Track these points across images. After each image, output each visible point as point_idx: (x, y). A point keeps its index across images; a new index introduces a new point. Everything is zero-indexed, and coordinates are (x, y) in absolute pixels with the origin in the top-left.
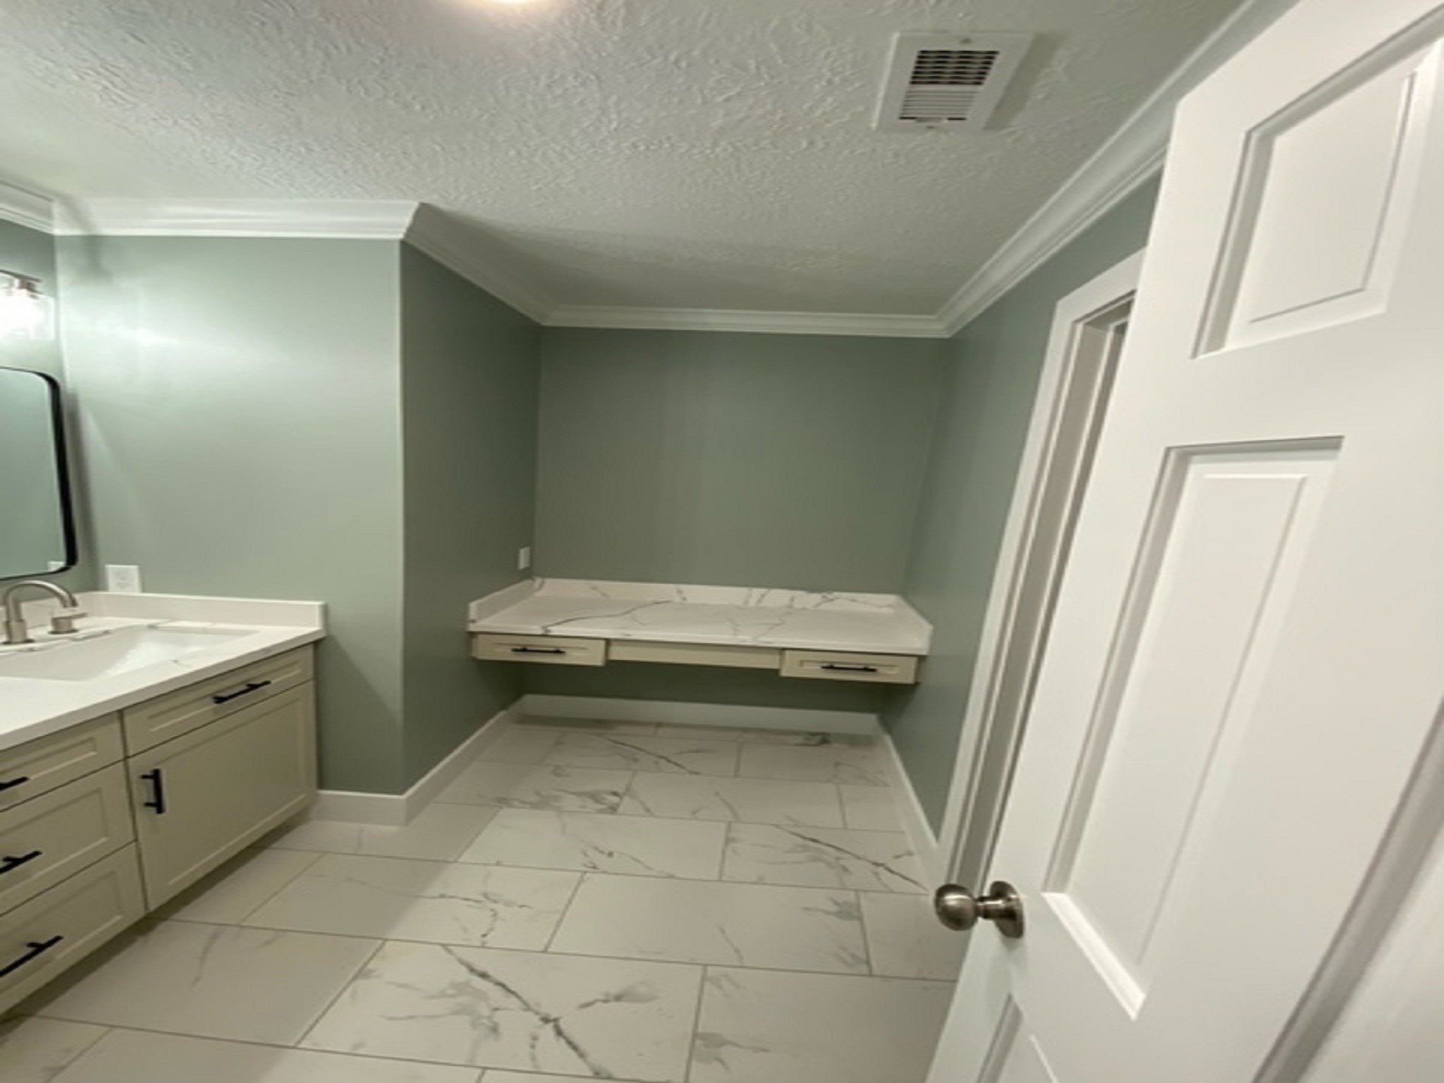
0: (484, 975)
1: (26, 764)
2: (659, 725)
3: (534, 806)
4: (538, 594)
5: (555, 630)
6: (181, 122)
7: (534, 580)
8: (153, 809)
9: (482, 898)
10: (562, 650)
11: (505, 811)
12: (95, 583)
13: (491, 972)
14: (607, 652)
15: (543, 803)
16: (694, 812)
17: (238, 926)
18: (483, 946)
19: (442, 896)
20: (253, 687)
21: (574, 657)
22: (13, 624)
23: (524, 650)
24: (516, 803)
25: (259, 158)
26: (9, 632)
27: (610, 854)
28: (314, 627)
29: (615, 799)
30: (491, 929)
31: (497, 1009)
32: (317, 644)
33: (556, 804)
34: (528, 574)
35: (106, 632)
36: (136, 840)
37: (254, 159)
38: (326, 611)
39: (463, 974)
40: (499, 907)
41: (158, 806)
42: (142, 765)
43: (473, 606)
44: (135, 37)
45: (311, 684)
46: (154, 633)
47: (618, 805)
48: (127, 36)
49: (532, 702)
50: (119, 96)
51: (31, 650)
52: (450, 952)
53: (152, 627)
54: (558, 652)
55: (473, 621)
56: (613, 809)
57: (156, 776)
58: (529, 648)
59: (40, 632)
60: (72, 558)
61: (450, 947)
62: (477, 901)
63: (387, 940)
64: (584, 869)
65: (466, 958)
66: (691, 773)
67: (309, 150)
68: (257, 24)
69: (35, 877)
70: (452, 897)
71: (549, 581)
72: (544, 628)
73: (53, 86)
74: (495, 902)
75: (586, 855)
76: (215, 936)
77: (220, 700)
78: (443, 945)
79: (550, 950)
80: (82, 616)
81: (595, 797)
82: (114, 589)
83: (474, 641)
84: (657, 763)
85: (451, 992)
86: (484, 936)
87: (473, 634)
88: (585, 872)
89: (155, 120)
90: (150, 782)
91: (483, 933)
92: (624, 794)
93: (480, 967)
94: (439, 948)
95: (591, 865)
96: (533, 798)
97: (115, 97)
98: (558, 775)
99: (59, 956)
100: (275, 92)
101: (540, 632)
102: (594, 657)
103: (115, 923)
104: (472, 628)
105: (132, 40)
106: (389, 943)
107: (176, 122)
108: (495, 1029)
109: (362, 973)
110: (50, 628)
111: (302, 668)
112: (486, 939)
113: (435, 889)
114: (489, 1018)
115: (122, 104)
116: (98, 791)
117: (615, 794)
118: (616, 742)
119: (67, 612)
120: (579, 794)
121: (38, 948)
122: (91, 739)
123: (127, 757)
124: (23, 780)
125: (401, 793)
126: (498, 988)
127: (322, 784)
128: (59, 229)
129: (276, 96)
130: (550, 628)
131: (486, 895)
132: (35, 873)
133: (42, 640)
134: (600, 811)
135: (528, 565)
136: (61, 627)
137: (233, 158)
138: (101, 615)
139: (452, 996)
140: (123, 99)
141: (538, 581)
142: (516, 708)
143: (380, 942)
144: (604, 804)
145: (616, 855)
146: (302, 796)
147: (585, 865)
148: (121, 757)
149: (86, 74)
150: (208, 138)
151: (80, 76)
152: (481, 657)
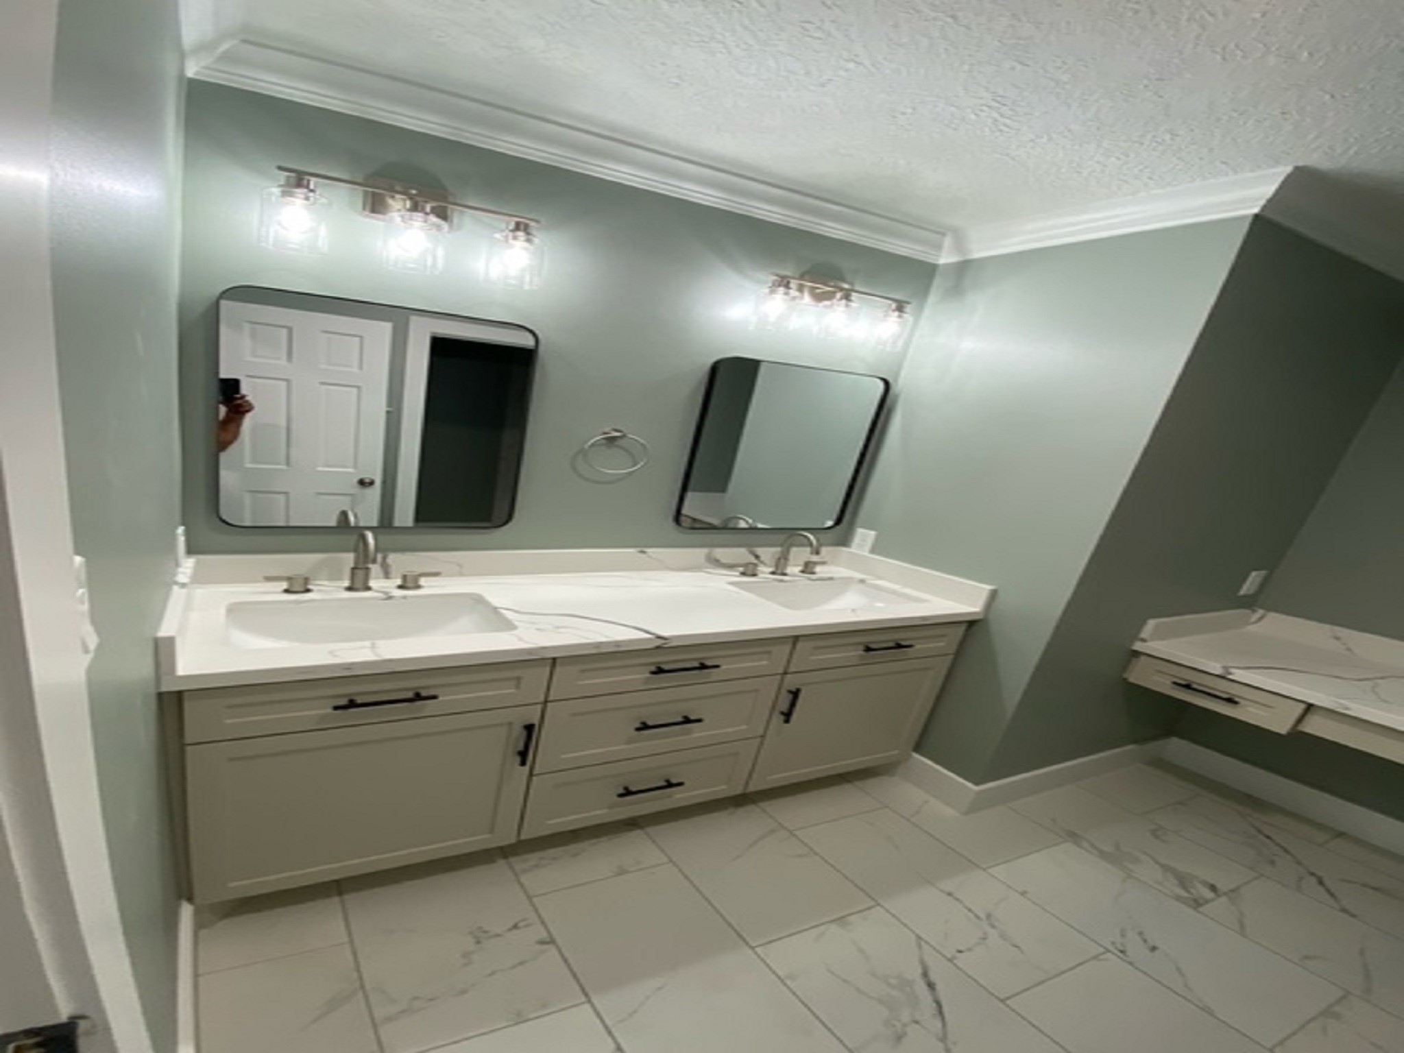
0: (931, 986)
1: (724, 657)
2: (1340, 834)
3: (1103, 855)
4: (1251, 628)
5: (1238, 675)
6: (1054, 136)
7: (1254, 611)
8: (782, 718)
9: (983, 916)
10: (1237, 699)
11: (1069, 847)
12: (844, 541)
13: (940, 987)
14: (1300, 720)
15: (1115, 858)
16: (1306, 957)
17: (791, 832)
18: (950, 960)
19: (950, 894)
20: (899, 646)
21: (1248, 713)
22: (782, 561)
23: (1188, 687)
24: (1085, 844)
25: (1122, 157)
26: (777, 566)
27: (1154, 949)
28: (976, 608)
29: (1209, 894)
30: (970, 950)
31: (917, 1022)
32: (971, 625)
33: (1130, 866)
34: (1250, 603)
35: (831, 579)
36: (763, 736)
37: (1119, 159)
38: (993, 595)
39: (915, 973)
40: (992, 933)
41: (787, 716)
42: (791, 682)
43: (1151, 623)
44: (1021, 63)
45: (951, 657)
46: (861, 586)
47: (1207, 902)
48: (1016, 64)
49: (1177, 748)
50: (1005, 125)
51: (782, 581)
52: (920, 947)
53: (862, 581)
54: (1230, 701)
55: (1144, 640)
56: (1197, 904)
57: (795, 694)
58: (1195, 686)
59: (794, 569)
60: (838, 521)
61: (923, 943)
62: (977, 917)
63: (879, 905)
64: (1111, 948)
65: (930, 963)
66: (1344, 910)
67: (1174, 135)
68: (1130, 14)
69: (695, 735)
70: (957, 899)
71: (1272, 616)
72: (1225, 668)
73: (955, 129)
74: (993, 926)
75: (1123, 935)
76: (773, 831)
77: (868, 649)
78: (919, 938)
79: (1008, 1002)
80: (823, 563)
81: (1183, 881)
82: (854, 549)
83: (1134, 660)
84: (1301, 879)
85: (893, 981)
86: (960, 952)
87: (1137, 654)
88: (1108, 951)
89: (1032, 141)
90: (791, 696)
91: (961, 948)
92: (1225, 894)
93: (933, 977)
94: (913, 937)
95: (1121, 948)
96: (1108, 848)
97: (1002, 128)
98: (1157, 837)
99: (678, 796)
100: (1146, 82)
101: (1219, 671)
102: (1280, 723)
103: (721, 790)
104: (1138, 646)
105: (1019, 67)
106: (878, 908)
107: (1050, 139)
108: (899, 1038)
109: (841, 921)
110: (800, 568)
111: (947, 643)
112: (958, 955)
113: (948, 885)
114: (905, 1025)
115: (1007, 132)
116: (756, 691)
117: (1213, 888)
118: (1260, 832)
119: (815, 558)
120: (1166, 868)
121: (670, 785)
122: (769, 652)
123: (785, 673)
124: (717, 666)
125: (977, 784)
126: (934, 1005)
127: (918, 748)
128: (946, 258)
129: (1146, 86)
130: (1233, 670)
131: (989, 916)
132: (697, 733)
133: (794, 575)
134: (1178, 898)
135: (1251, 592)
136: (808, 568)
137: (1098, 162)
138: (838, 565)
139: (889, 985)
140: (1008, 127)
141: (1261, 612)
142: (1152, 747)
143: (873, 903)
144: (1188, 892)
145: (1157, 952)
146: (896, 752)
147: (1113, 943)
148: (781, 670)
149: (982, 111)
150: (1077, 147)
151: (976, 114)
152: (1132, 680)
